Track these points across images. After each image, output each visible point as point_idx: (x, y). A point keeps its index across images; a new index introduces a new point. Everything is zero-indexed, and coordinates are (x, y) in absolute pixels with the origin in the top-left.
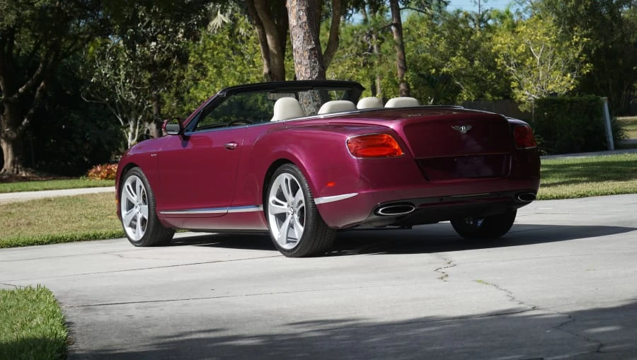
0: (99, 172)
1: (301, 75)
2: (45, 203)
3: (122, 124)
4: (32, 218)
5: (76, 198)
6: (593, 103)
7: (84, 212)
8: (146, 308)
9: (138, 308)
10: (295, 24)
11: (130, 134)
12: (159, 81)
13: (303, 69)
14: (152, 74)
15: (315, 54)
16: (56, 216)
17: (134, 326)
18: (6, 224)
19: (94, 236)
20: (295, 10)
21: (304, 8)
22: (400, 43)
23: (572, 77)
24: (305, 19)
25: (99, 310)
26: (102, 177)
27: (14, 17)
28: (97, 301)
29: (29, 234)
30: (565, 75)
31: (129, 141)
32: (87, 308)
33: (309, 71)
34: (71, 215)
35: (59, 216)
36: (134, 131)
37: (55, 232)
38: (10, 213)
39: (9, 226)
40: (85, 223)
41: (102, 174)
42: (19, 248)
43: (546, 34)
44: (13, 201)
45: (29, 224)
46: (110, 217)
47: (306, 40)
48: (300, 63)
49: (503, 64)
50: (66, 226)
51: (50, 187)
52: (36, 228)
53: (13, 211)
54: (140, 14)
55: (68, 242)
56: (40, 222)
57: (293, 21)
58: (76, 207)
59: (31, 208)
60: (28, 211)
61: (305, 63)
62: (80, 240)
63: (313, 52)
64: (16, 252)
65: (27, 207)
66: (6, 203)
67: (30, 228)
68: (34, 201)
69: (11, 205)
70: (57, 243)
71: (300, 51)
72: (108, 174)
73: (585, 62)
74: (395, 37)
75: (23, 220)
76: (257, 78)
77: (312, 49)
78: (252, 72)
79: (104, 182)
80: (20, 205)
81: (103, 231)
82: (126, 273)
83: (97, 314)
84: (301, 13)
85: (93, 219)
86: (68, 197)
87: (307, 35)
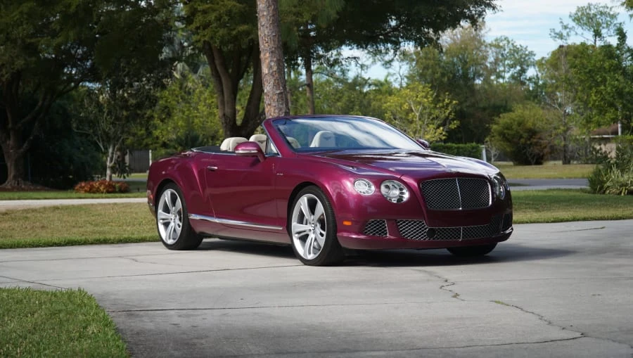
0: (84, 187)
1: (271, 115)
2: (54, 210)
3: (103, 150)
4: (45, 222)
5: (80, 207)
6: (474, 150)
7: (87, 219)
8: (188, 316)
9: (180, 316)
10: (267, 72)
11: (109, 159)
12: (134, 117)
13: (272, 109)
14: (129, 113)
15: (282, 97)
16: (65, 222)
17: (185, 336)
18: (24, 226)
19: (104, 240)
20: (267, 61)
21: (275, 59)
22: (311, 99)
23: (443, 130)
24: (275, 68)
25: (142, 316)
26: (86, 191)
27: (23, 62)
28: (136, 306)
29: (45, 236)
30: (438, 128)
31: (108, 164)
32: (130, 313)
33: (277, 111)
34: (77, 221)
35: (68, 222)
36: (113, 157)
37: (66, 235)
38: (27, 217)
39: (26, 228)
40: (90, 228)
41: (86, 188)
42: (40, 248)
43: (426, 97)
44: (28, 207)
45: (43, 227)
46: (111, 224)
47: (276, 85)
48: (269, 105)
49: (390, 118)
50: (75, 230)
51: (50, 197)
52: (49, 231)
53: (29, 215)
54: (122, 65)
55: (82, 244)
56: (52, 226)
57: (265, 70)
58: (81, 215)
59: (43, 214)
60: (41, 216)
61: (274, 105)
62: (92, 244)
63: (280, 96)
64: (38, 252)
65: (40, 212)
66: (22, 209)
67: (44, 231)
68: (45, 208)
69: (27, 211)
70: (73, 245)
71: (271, 95)
72: (90, 189)
73: (453, 120)
74: (308, 94)
75: (38, 223)
76: (200, 121)
77: (279, 94)
78: (196, 116)
79: (88, 195)
80: (34, 210)
81: (112, 237)
82: (147, 277)
83: (142, 321)
84: (273, 64)
85: (96, 225)
86: (73, 205)
87: (277, 81)
